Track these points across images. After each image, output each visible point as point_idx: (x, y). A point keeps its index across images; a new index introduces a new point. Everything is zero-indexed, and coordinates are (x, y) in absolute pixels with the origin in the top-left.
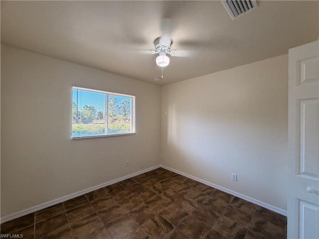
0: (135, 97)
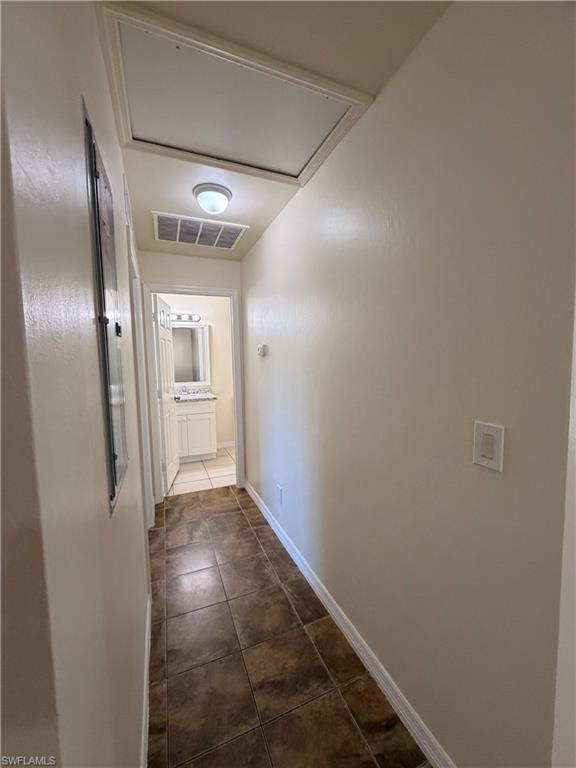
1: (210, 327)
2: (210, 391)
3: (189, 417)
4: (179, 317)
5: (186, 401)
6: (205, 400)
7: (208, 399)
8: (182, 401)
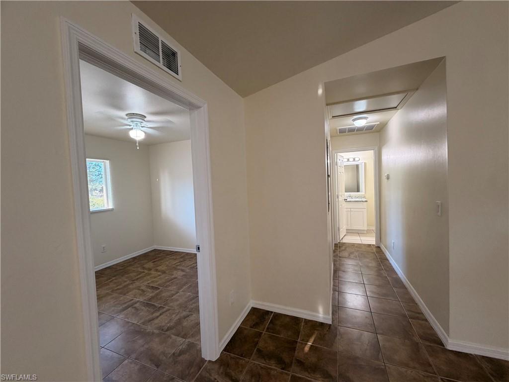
0: (108, 161)
1: (365, 163)
2: (365, 197)
3: (352, 210)
4: (348, 160)
5: (350, 201)
6: (360, 201)
7: (362, 201)
8: (348, 202)
